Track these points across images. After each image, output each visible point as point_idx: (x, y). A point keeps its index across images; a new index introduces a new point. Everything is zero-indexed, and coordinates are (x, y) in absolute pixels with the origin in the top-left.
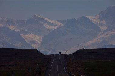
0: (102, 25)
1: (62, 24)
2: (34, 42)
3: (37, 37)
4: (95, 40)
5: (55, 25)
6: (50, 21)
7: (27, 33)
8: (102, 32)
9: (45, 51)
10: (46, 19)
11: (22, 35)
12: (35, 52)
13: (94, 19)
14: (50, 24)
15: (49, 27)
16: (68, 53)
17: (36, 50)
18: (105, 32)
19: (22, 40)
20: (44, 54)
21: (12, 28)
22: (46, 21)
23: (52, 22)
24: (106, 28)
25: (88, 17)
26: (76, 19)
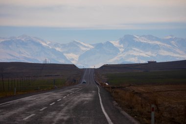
0: (121, 48)
1: (92, 47)
2: (73, 59)
3: (75, 56)
4: (115, 59)
5: (88, 47)
6: (84, 44)
7: (68, 52)
8: (121, 53)
9: (80, 66)
10: (82, 43)
11: (65, 54)
12: (73, 66)
13: (116, 43)
14: (85, 47)
15: (84, 49)
16: (96, 67)
17: (74, 65)
18: (122, 52)
19: (65, 58)
20: (79, 68)
21: (57, 49)
22: (81, 45)
23: (86, 45)
24: (123, 50)
25: (111, 42)
26: (103, 43)
